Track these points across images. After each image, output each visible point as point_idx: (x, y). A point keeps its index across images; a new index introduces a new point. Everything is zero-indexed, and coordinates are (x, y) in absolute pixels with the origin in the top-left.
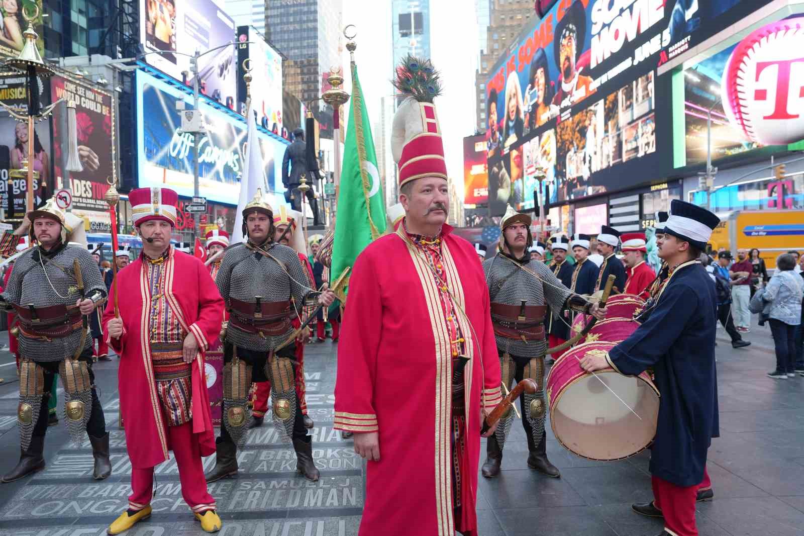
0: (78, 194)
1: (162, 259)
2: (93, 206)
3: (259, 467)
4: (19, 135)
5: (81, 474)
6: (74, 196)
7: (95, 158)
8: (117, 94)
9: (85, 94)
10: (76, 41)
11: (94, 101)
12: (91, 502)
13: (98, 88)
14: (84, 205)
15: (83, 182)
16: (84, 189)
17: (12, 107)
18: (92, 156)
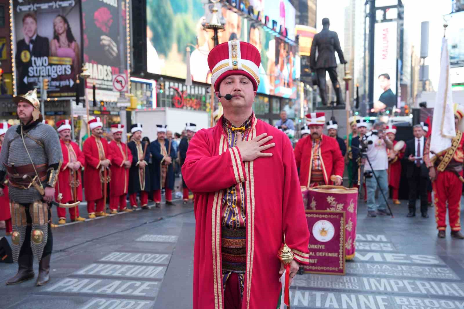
0: (101, 77)
1: (244, 128)
6: (98, 79)
7: (114, 46)
14: (106, 87)
17: (51, 4)
18: (112, 45)
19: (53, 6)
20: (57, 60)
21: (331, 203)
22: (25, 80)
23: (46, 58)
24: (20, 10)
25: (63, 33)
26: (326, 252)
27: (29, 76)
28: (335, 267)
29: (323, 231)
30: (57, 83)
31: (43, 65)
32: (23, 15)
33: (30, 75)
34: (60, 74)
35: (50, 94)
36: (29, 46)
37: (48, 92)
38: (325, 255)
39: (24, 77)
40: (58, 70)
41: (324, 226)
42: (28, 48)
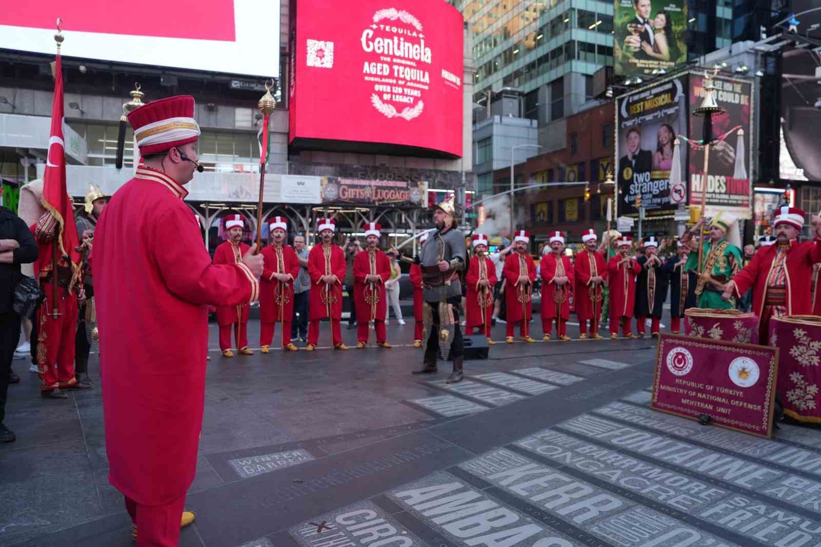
0: (710, 190)
2: (726, 201)
3: (773, 491)
4: (661, 139)
5: (591, 434)
6: (707, 193)
7: (731, 151)
8: (758, 79)
9: (723, 87)
10: (720, 36)
11: (733, 92)
12: (582, 458)
13: (737, 78)
14: (717, 201)
15: (717, 177)
16: (717, 184)
17: (656, 114)
18: (727, 150)
19: (657, 116)
20: (660, 175)
21: (799, 339)
22: (626, 199)
23: (648, 173)
24: (625, 125)
25: (667, 143)
26: (744, 402)
27: (630, 195)
28: (756, 425)
29: (743, 372)
30: (659, 200)
31: (644, 181)
32: (626, 132)
33: (631, 193)
34: (662, 189)
35: (649, 212)
36: (631, 162)
37: (646, 211)
38: (742, 406)
39: (625, 197)
40: (660, 185)
41: (746, 365)
42: (630, 165)
